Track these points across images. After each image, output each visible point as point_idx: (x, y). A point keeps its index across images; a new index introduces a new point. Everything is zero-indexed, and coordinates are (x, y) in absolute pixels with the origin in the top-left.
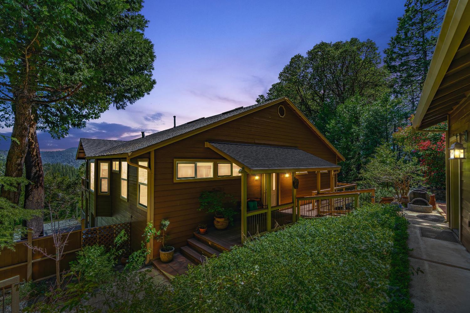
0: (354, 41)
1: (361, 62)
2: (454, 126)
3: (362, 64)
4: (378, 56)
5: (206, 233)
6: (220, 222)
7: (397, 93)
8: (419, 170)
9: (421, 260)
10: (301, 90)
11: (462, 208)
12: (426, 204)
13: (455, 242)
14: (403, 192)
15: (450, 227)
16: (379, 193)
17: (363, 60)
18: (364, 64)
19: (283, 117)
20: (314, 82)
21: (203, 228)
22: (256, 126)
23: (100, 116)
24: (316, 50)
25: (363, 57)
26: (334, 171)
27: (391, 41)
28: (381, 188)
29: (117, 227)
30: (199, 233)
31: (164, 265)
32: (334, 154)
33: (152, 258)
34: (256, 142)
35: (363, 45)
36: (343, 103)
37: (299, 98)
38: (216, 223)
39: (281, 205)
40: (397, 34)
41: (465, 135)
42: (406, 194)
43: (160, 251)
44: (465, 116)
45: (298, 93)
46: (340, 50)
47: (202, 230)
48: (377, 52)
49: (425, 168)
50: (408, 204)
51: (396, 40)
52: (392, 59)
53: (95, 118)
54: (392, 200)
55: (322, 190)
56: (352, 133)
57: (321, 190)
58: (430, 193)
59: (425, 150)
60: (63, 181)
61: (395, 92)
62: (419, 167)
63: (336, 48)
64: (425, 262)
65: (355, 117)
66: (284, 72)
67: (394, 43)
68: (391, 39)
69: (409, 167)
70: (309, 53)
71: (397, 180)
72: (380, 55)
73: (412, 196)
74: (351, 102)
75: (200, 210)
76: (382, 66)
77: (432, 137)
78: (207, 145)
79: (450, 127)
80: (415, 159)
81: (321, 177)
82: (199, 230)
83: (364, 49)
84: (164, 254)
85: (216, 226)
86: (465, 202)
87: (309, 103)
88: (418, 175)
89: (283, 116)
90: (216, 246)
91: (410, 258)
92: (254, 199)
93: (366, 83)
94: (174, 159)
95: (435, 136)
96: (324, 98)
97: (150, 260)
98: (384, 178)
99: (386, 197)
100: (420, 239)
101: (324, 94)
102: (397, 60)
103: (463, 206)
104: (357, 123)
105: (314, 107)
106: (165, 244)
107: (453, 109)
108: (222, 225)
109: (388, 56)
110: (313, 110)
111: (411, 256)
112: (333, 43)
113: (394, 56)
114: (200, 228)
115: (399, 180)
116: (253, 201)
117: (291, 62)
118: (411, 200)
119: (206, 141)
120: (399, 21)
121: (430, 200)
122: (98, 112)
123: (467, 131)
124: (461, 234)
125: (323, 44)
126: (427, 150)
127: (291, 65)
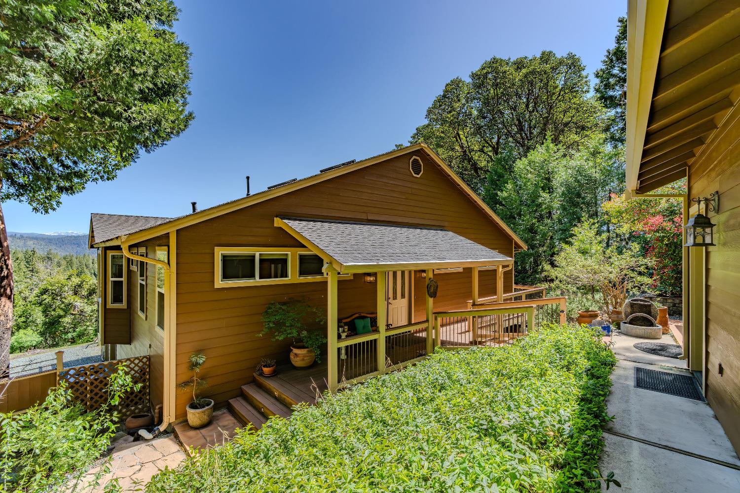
0: (546, 57)
1: (557, 90)
2: (698, 187)
3: (560, 93)
4: (585, 80)
5: (274, 375)
6: (300, 357)
7: (616, 140)
8: (642, 265)
9: (627, 440)
10: (461, 136)
11: (707, 337)
12: (652, 324)
13: (695, 398)
14: (617, 303)
15: (689, 367)
16: (577, 304)
17: (560, 87)
18: (562, 93)
19: (418, 176)
20: (482, 122)
21: (270, 367)
22: (370, 192)
23: (116, 176)
24: (485, 71)
25: (560, 83)
26: (504, 267)
27: (607, 57)
28: (579, 295)
29: (141, 361)
30: (262, 374)
31: (192, 433)
32: (509, 239)
33: (173, 420)
34: (369, 218)
35: (561, 63)
36: (526, 156)
37: (457, 148)
38: (292, 357)
39: (416, 324)
40: (617, 45)
41: (714, 200)
42: (621, 306)
43: (188, 409)
44: (715, 166)
45: (457, 140)
46: (524, 71)
47: (266, 370)
48: (584, 73)
49: (651, 261)
50: (621, 324)
51: (615, 54)
52: (608, 86)
53: (108, 179)
54: (596, 316)
55: (481, 299)
56: (540, 205)
57: (479, 298)
58: (660, 305)
59: (655, 232)
60: (82, 283)
61: (613, 138)
62: (643, 261)
63: (518, 67)
64: (635, 443)
65: (546, 179)
66: (434, 107)
67: (612, 60)
68: (607, 54)
69: (626, 260)
70: (474, 76)
71: (606, 281)
72: (587, 79)
73: (629, 310)
74: (538, 154)
75: (261, 335)
76: (590, 96)
77: (667, 210)
78: (278, 222)
79: (690, 189)
80: (636, 247)
81: (479, 276)
82: (262, 370)
83: (563, 69)
84: (194, 414)
85: (293, 363)
86: (712, 326)
87: (476, 158)
88: (640, 274)
89: (418, 174)
90: (285, 399)
91: (606, 435)
92: (365, 315)
93: (566, 124)
94: (216, 248)
95: (671, 208)
96: (498, 148)
97: (170, 424)
98: (585, 278)
99: (587, 311)
100: (632, 392)
101: (498, 143)
102: (617, 88)
103: (710, 333)
104: (549, 188)
105: (483, 164)
106: (197, 396)
107: (694, 156)
108: (303, 360)
109: (602, 82)
110: (481, 169)
111: (610, 431)
112: (512, 60)
113: (612, 81)
114: (264, 367)
115: (610, 282)
116: (364, 318)
117: (446, 91)
118: (627, 317)
119: (277, 217)
120: (620, 24)
121: (658, 317)
122: (113, 169)
123: (717, 192)
124: (707, 385)
125: (495, 61)
126: (657, 231)
127: (444, 96)
